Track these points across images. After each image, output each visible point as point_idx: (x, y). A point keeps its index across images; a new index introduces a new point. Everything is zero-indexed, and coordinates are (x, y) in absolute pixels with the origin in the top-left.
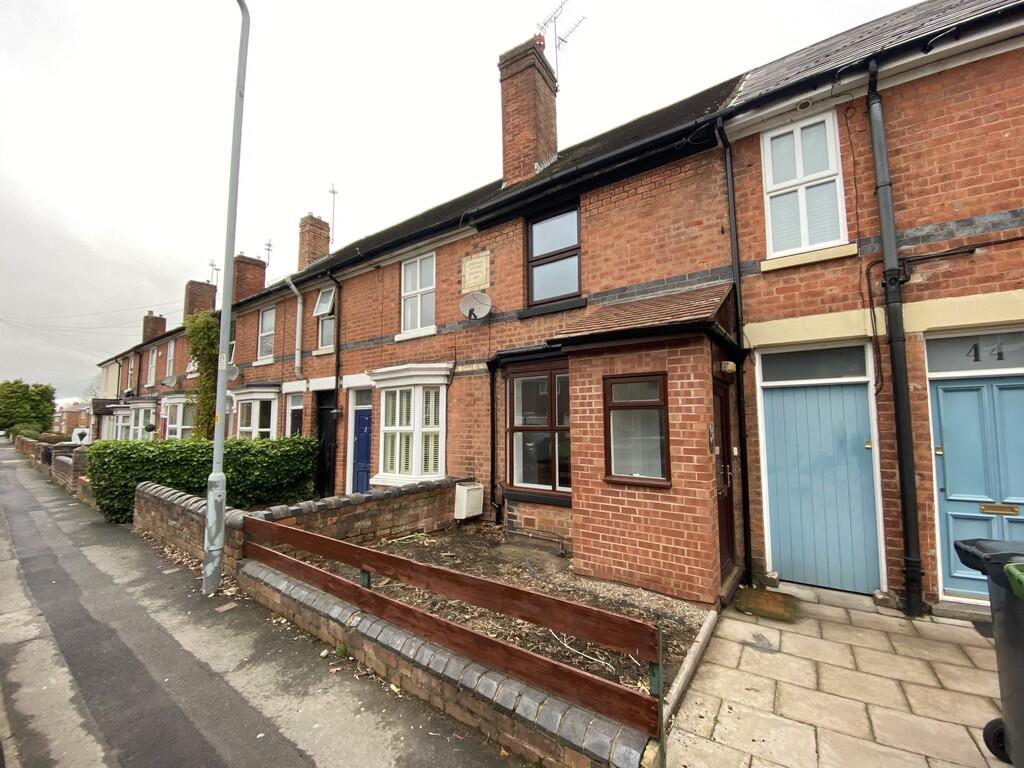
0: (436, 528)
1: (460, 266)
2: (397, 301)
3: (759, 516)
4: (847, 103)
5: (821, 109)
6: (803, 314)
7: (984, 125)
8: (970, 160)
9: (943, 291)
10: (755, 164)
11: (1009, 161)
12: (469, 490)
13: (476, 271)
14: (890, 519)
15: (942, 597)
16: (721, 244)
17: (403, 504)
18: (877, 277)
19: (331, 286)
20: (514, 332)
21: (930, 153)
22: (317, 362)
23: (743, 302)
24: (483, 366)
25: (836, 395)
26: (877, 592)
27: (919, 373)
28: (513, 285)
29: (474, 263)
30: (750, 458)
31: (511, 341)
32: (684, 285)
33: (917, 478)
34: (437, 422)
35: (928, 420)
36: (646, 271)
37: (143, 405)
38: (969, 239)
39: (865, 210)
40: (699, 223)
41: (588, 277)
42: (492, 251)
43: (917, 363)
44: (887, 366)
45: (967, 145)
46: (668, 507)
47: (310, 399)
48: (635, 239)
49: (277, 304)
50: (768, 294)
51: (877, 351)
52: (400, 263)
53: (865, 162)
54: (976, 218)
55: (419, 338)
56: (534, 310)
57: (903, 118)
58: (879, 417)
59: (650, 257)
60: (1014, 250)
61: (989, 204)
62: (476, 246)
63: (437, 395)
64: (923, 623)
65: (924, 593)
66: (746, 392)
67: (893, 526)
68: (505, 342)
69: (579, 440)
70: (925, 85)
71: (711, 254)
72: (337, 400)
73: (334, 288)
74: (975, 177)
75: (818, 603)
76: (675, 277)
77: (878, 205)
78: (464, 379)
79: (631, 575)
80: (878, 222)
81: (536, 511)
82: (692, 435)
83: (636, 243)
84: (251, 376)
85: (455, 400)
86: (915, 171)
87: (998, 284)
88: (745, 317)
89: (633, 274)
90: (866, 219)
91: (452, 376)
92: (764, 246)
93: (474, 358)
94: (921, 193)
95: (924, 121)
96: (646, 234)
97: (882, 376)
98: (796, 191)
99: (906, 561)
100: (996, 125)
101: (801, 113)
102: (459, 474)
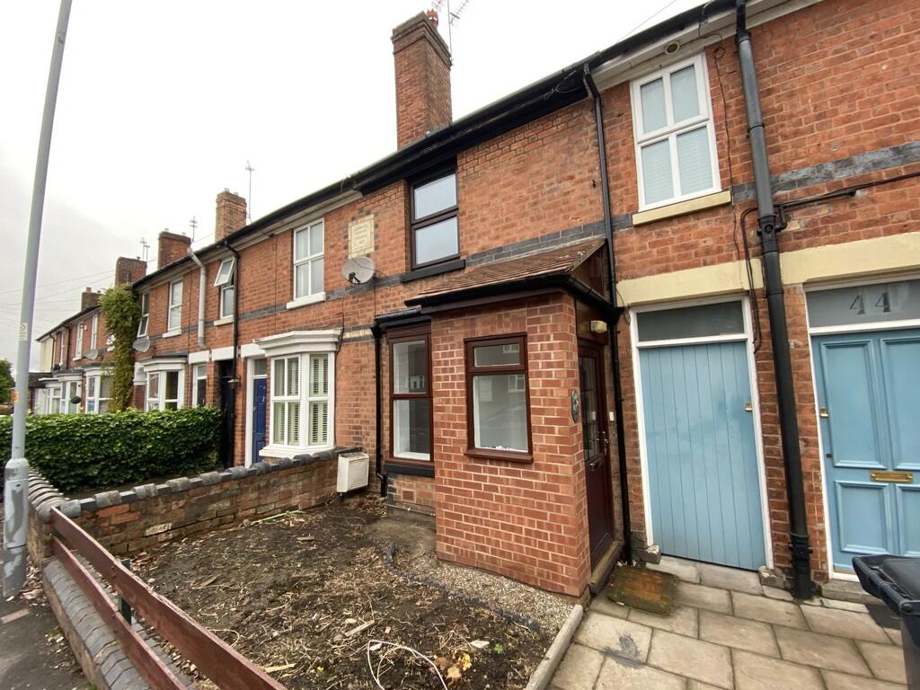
0: (313, 503)
1: (347, 231)
2: (289, 269)
3: (638, 486)
4: (716, 44)
5: (690, 52)
6: (677, 268)
7: (859, 58)
8: (847, 96)
9: (822, 238)
10: (626, 114)
11: (888, 95)
12: (350, 462)
13: (362, 235)
14: (772, 489)
15: (832, 575)
16: (593, 198)
17: (272, 481)
18: (752, 225)
19: (230, 256)
20: (397, 296)
21: (803, 91)
22: (218, 332)
23: (616, 257)
24: (369, 332)
25: (713, 354)
26: (762, 569)
27: (799, 329)
28: (395, 248)
29: (360, 228)
30: (626, 423)
31: (395, 305)
32: (557, 243)
33: (801, 444)
34: (325, 391)
35: (810, 379)
36: (521, 230)
37: (70, 378)
38: (848, 180)
39: (737, 155)
40: (572, 178)
41: (466, 238)
42: (376, 215)
43: (798, 318)
44: (765, 321)
45: (841, 80)
46: (529, 485)
47: (213, 369)
48: (510, 197)
49: (184, 275)
50: (641, 248)
51: (754, 306)
52: (292, 231)
53: (736, 105)
54: (855, 158)
55: (308, 306)
56: (415, 273)
57: (774, 56)
58: (759, 377)
59: (524, 215)
60: (899, 190)
61: (869, 142)
62: (361, 210)
63: (326, 362)
64: (812, 609)
65: (812, 571)
66: (621, 353)
67: (777, 497)
68: (389, 307)
69: (442, 409)
70: (795, 21)
71: (584, 209)
72: (235, 369)
73: (234, 259)
74: (852, 113)
75: (700, 584)
76: (549, 235)
77: (751, 149)
78: (352, 346)
79: (494, 561)
80: (751, 167)
81: (414, 483)
82: (553, 402)
83: (511, 201)
84: (162, 347)
85: (343, 368)
86: (789, 111)
87: (881, 228)
88: (618, 274)
89: (508, 234)
90: (740, 164)
91: (340, 343)
92: (636, 198)
93: (360, 324)
94: (796, 134)
95: (796, 57)
96: (520, 191)
97: (760, 334)
98: (667, 139)
99: (792, 537)
100: (872, 58)
101: (670, 57)
102: (347, 444)
